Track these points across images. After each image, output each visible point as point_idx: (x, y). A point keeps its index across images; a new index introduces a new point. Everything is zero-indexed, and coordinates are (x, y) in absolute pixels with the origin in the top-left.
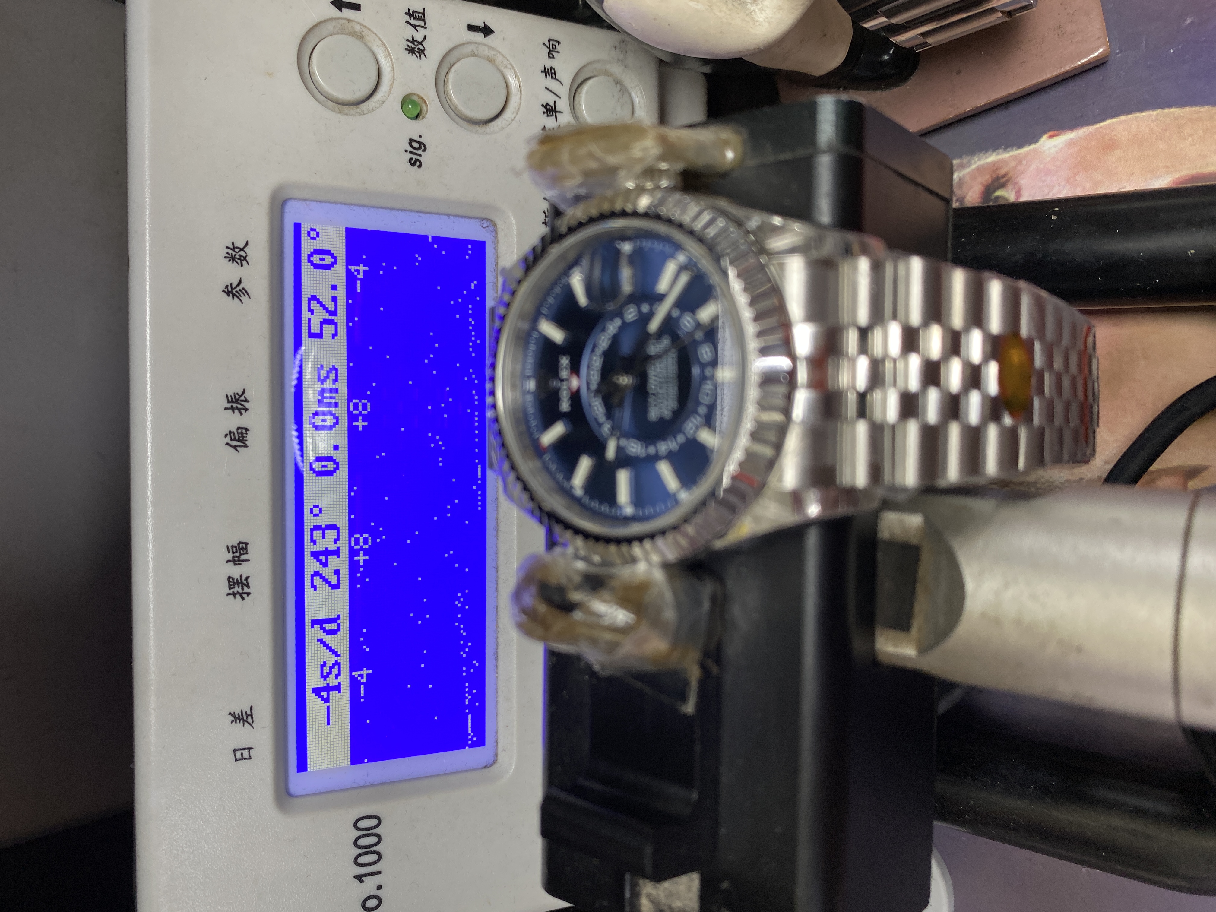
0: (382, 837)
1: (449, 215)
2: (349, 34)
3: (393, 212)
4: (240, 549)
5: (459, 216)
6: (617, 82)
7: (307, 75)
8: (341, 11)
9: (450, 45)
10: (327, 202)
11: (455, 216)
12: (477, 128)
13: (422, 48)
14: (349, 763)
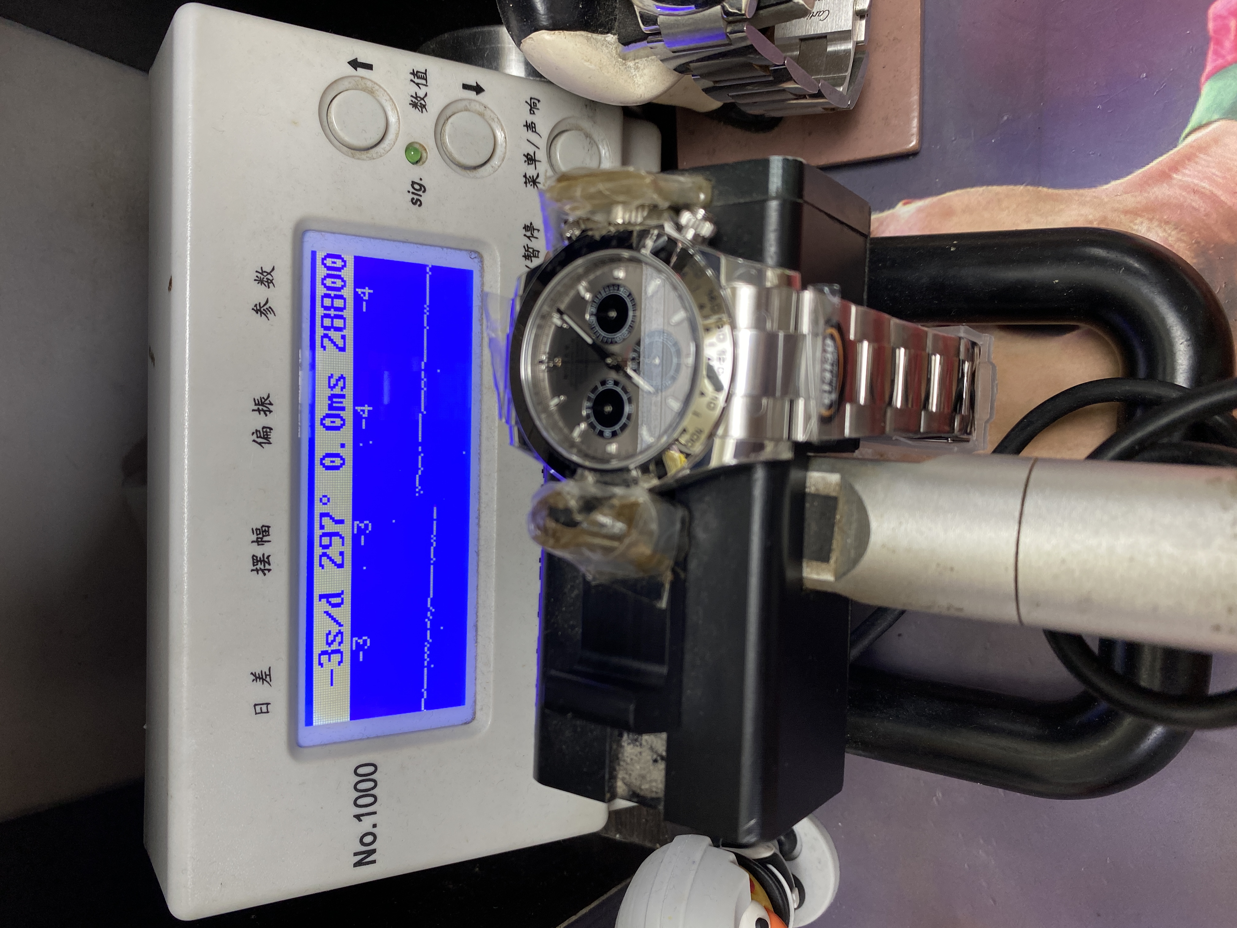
0: (378, 783)
1: (442, 247)
2: (361, 90)
3: (395, 243)
4: (263, 532)
5: (451, 248)
6: (588, 136)
7: (325, 124)
8: (356, 70)
9: (448, 101)
10: (340, 233)
11: (447, 248)
12: (468, 172)
13: (423, 103)
14: (349, 719)
